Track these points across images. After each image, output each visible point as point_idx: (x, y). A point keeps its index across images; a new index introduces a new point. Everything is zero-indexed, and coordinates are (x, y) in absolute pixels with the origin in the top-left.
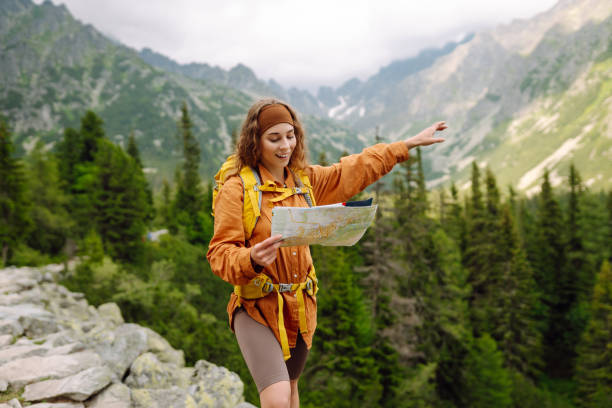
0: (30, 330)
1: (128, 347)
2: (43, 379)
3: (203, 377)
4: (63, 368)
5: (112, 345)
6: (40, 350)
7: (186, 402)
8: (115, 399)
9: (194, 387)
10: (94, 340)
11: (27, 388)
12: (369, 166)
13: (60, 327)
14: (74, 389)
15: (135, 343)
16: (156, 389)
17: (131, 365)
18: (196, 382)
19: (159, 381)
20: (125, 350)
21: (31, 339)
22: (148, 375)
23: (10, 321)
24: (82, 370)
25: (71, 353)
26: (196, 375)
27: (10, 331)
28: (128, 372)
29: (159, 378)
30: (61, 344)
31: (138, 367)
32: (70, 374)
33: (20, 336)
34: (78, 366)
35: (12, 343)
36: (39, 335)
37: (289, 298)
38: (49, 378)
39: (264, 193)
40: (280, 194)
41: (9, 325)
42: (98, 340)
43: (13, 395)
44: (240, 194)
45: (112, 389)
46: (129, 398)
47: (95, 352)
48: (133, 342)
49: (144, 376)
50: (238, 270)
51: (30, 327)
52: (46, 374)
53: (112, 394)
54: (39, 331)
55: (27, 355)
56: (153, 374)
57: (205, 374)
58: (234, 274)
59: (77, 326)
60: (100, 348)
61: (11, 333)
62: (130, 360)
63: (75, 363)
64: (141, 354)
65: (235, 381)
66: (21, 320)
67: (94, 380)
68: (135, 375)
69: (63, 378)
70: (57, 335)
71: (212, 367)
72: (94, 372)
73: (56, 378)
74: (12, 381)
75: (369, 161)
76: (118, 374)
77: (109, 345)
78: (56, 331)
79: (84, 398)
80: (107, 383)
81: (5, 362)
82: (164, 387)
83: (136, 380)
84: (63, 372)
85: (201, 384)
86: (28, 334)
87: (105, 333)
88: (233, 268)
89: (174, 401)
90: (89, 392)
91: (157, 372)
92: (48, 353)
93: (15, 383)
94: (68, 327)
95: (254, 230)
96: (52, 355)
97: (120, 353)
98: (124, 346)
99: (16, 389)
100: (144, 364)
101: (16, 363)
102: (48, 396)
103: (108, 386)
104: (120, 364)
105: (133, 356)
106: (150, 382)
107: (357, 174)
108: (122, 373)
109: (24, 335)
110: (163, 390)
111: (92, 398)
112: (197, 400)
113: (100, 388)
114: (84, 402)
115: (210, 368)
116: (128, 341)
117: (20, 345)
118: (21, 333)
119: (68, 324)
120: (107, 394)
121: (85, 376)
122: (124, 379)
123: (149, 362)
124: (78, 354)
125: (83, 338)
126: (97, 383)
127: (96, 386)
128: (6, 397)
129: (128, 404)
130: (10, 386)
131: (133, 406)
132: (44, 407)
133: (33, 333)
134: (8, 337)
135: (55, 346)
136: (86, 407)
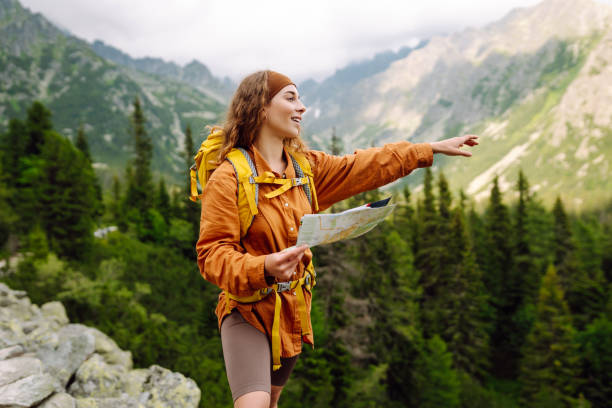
1: (74, 352)
3: (156, 383)
5: (56, 348)
9: (147, 394)
10: (36, 342)
14: (11, 400)
15: (81, 347)
16: (104, 397)
17: (76, 370)
18: (149, 389)
19: (107, 388)
20: (70, 354)
22: (96, 381)
24: (21, 378)
25: (8, 358)
26: (148, 381)
28: (73, 379)
29: (108, 384)
31: (84, 373)
34: (16, 373)
39: (262, 186)
40: (278, 186)
42: (41, 342)
45: (55, 400)
47: (37, 357)
48: (79, 346)
49: (91, 383)
50: (244, 280)
53: (54, 405)
56: (101, 380)
57: (158, 380)
59: (17, 327)
60: (41, 352)
62: (75, 366)
63: (13, 370)
64: (87, 359)
65: (192, 388)
67: (35, 390)
68: (81, 382)
71: (167, 372)
72: (34, 381)
76: (62, 381)
77: (53, 349)
80: (49, 393)
82: (113, 396)
83: (82, 387)
85: (154, 391)
87: (48, 335)
90: (27, 404)
91: (105, 378)
94: (7, 329)
95: (250, 228)
97: (64, 358)
98: (70, 350)
100: (91, 371)
103: (49, 397)
104: (64, 370)
105: (79, 361)
106: (98, 389)
108: (67, 379)
110: (112, 400)
113: (45, 396)
115: (164, 374)
116: (74, 345)
119: (7, 325)
120: (49, 405)
121: (23, 385)
122: (68, 387)
123: (97, 368)
124: (16, 360)
125: (23, 341)
126: (36, 393)
127: (37, 396)
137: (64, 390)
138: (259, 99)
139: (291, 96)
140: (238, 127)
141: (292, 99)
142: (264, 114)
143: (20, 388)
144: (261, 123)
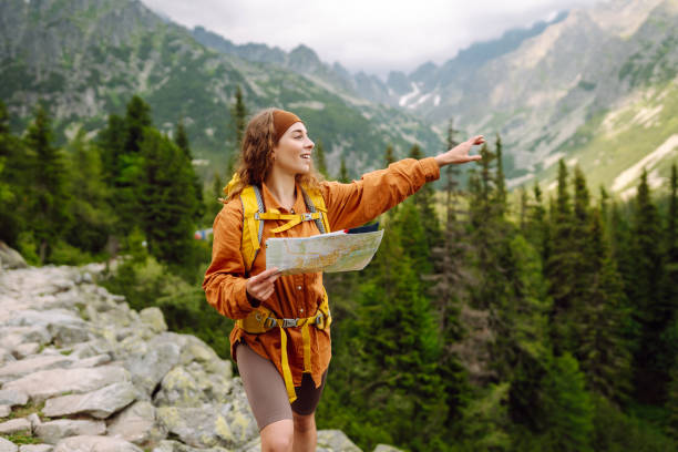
0: (58, 338)
1: (160, 361)
2: (64, 394)
3: (237, 395)
4: (86, 383)
5: (143, 357)
6: (65, 361)
7: (216, 422)
8: (138, 418)
9: (228, 406)
10: (126, 351)
11: (48, 403)
12: (394, 186)
13: (90, 336)
14: (96, 406)
15: (166, 357)
16: (186, 407)
17: (162, 379)
18: (231, 401)
19: (191, 398)
20: (156, 364)
21: (59, 347)
22: (180, 391)
23: (38, 328)
24: (107, 385)
25: (96, 366)
26: (230, 393)
27: (36, 338)
28: (158, 388)
29: (192, 394)
30: (88, 355)
31: (169, 383)
32: (93, 390)
33: (48, 345)
34: (103, 380)
35: (39, 351)
36: (68, 344)
37: (294, 334)
38: (70, 393)
39: (267, 222)
40: (286, 222)
41: (36, 334)
42: (130, 350)
43: (32, 409)
44: (238, 222)
45: (136, 407)
46: (153, 418)
47: (124, 365)
48: (164, 356)
49: (175, 392)
50: (233, 304)
51: (59, 334)
52: (68, 389)
53: (136, 413)
54: (68, 339)
55: (51, 367)
56: (186, 390)
57: (240, 392)
58: (230, 309)
59: (110, 333)
60: (130, 361)
61: (38, 341)
62: (160, 377)
63: (100, 377)
64: (172, 369)
66: (49, 327)
67: (118, 397)
68: (166, 391)
69: (85, 393)
70: (86, 344)
72: (117, 388)
73: (79, 393)
74: (33, 394)
75: (394, 181)
76: (147, 389)
77: (139, 358)
78: (86, 340)
79: (106, 416)
80: (130, 401)
81: (28, 374)
82: (195, 405)
83: (167, 396)
84: (84, 387)
85: (236, 403)
86: (56, 342)
87: (137, 344)
88: (228, 302)
89: (204, 421)
90: (111, 410)
91: (189, 388)
92: (74, 365)
93: (36, 396)
94: (99, 336)
95: (254, 262)
96: (76, 367)
97: (151, 367)
98: (156, 360)
99: (37, 401)
100: (176, 380)
101: (38, 376)
102: (68, 413)
103: (131, 404)
104: (149, 379)
105: (164, 371)
106: (182, 399)
107: (380, 195)
108: (152, 388)
109: (52, 343)
110: (193, 409)
111: (113, 417)
112: (230, 421)
113: (123, 405)
114: (105, 419)
116: (160, 355)
117: (46, 355)
118: (49, 341)
119: (100, 332)
120: (130, 412)
121: (107, 392)
122: (153, 395)
123: (181, 378)
124: (103, 368)
125: (113, 349)
126: (119, 400)
127: (119, 403)
128: (25, 411)
129: (152, 424)
130: (30, 399)
131: (158, 426)
132: (63, 423)
133: (62, 341)
134: (33, 346)
135: (81, 357)
136: (107, 425)
137: (150, 399)
138: (267, 142)
139: (298, 134)
140: (249, 171)
141: (299, 137)
142: (274, 155)
143: (104, 395)
144: (271, 165)
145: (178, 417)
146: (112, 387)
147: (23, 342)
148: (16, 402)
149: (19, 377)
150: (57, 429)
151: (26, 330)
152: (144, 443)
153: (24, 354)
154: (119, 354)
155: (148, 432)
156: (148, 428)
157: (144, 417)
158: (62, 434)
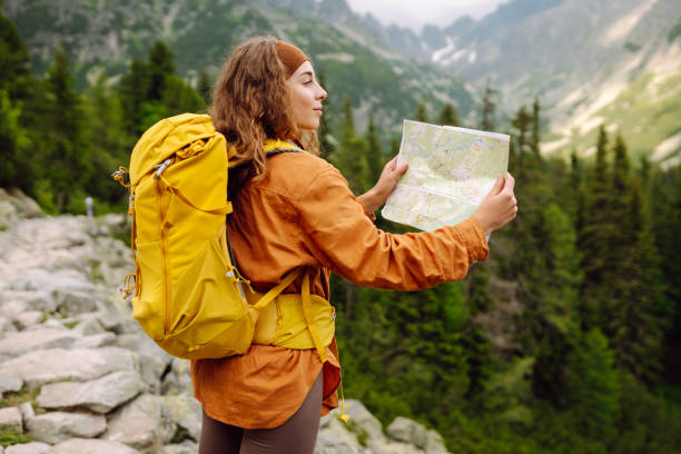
0: (63, 307)
2: (62, 380)
4: (87, 368)
6: (68, 338)
8: (142, 414)
11: (44, 390)
13: (99, 304)
14: (96, 398)
17: (173, 360)
21: (64, 317)
23: (43, 294)
24: (110, 373)
25: (101, 346)
27: (40, 305)
28: (168, 370)
30: (94, 331)
31: (180, 365)
32: (95, 378)
33: (52, 313)
35: (42, 322)
36: (74, 313)
38: (69, 379)
41: (40, 301)
43: (26, 396)
45: (141, 402)
46: (159, 414)
49: (186, 376)
51: (65, 302)
52: (66, 374)
53: (140, 408)
54: (75, 308)
55: (51, 345)
61: (42, 310)
63: (102, 362)
66: (55, 294)
67: (121, 389)
68: (176, 374)
69: (86, 381)
70: (93, 315)
72: (120, 379)
73: (79, 380)
74: (28, 378)
76: (156, 372)
78: (94, 309)
79: (106, 411)
80: (134, 394)
81: (25, 352)
83: (177, 379)
84: (86, 373)
86: (62, 311)
90: (112, 404)
92: (77, 343)
93: (31, 381)
94: (109, 304)
96: (78, 347)
99: (32, 387)
101: (34, 356)
102: (65, 404)
103: (135, 398)
104: (158, 361)
108: (161, 370)
109: (58, 311)
111: (115, 411)
113: (125, 398)
114: (106, 414)
117: (48, 327)
118: (53, 308)
119: (110, 299)
120: (134, 406)
121: (109, 382)
122: (163, 378)
124: (107, 351)
126: (122, 393)
127: (122, 396)
128: (18, 399)
129: (157, 422)
130: (25, 385)
131: (164, 424)
132: (58, 419)
133: (67, 310)
134: (37, 315)
135: (86, 333)
136: (108, 421)
137: (159, 382)
143: (106, 385)
145: (187, 408)
146: (115, 376)
147: (27, 310)
148: (9, 388)
149: (16, 356)
150: (51, 425)
151: (31, 296)
152: (147, 445)
153: (26, 324)
154: (128, 325)
155: (153, 432)
156: (152, 427)
157: (149, 413)
158: (56, 432)
